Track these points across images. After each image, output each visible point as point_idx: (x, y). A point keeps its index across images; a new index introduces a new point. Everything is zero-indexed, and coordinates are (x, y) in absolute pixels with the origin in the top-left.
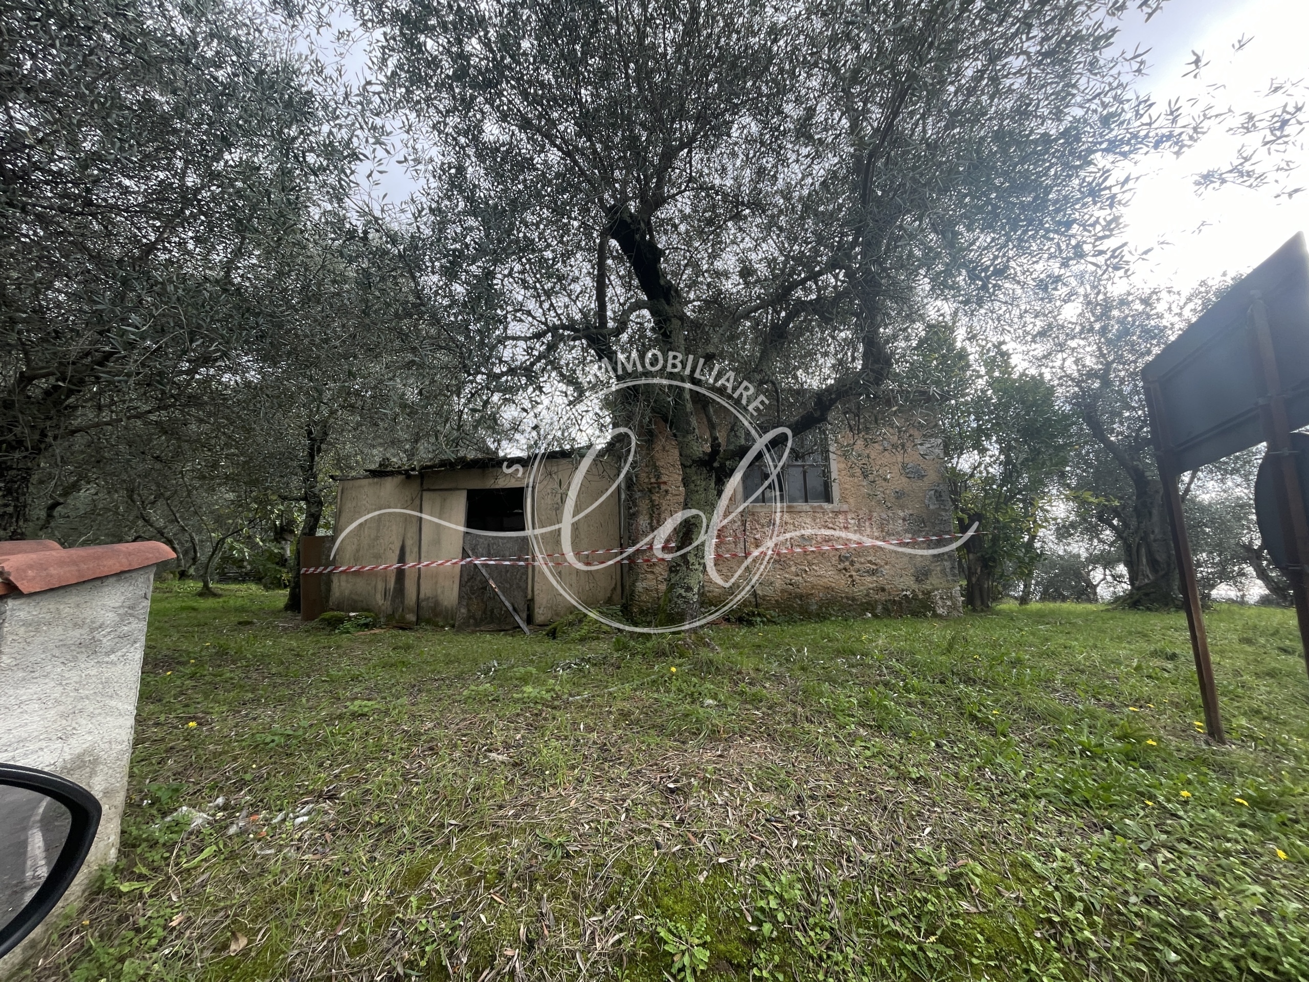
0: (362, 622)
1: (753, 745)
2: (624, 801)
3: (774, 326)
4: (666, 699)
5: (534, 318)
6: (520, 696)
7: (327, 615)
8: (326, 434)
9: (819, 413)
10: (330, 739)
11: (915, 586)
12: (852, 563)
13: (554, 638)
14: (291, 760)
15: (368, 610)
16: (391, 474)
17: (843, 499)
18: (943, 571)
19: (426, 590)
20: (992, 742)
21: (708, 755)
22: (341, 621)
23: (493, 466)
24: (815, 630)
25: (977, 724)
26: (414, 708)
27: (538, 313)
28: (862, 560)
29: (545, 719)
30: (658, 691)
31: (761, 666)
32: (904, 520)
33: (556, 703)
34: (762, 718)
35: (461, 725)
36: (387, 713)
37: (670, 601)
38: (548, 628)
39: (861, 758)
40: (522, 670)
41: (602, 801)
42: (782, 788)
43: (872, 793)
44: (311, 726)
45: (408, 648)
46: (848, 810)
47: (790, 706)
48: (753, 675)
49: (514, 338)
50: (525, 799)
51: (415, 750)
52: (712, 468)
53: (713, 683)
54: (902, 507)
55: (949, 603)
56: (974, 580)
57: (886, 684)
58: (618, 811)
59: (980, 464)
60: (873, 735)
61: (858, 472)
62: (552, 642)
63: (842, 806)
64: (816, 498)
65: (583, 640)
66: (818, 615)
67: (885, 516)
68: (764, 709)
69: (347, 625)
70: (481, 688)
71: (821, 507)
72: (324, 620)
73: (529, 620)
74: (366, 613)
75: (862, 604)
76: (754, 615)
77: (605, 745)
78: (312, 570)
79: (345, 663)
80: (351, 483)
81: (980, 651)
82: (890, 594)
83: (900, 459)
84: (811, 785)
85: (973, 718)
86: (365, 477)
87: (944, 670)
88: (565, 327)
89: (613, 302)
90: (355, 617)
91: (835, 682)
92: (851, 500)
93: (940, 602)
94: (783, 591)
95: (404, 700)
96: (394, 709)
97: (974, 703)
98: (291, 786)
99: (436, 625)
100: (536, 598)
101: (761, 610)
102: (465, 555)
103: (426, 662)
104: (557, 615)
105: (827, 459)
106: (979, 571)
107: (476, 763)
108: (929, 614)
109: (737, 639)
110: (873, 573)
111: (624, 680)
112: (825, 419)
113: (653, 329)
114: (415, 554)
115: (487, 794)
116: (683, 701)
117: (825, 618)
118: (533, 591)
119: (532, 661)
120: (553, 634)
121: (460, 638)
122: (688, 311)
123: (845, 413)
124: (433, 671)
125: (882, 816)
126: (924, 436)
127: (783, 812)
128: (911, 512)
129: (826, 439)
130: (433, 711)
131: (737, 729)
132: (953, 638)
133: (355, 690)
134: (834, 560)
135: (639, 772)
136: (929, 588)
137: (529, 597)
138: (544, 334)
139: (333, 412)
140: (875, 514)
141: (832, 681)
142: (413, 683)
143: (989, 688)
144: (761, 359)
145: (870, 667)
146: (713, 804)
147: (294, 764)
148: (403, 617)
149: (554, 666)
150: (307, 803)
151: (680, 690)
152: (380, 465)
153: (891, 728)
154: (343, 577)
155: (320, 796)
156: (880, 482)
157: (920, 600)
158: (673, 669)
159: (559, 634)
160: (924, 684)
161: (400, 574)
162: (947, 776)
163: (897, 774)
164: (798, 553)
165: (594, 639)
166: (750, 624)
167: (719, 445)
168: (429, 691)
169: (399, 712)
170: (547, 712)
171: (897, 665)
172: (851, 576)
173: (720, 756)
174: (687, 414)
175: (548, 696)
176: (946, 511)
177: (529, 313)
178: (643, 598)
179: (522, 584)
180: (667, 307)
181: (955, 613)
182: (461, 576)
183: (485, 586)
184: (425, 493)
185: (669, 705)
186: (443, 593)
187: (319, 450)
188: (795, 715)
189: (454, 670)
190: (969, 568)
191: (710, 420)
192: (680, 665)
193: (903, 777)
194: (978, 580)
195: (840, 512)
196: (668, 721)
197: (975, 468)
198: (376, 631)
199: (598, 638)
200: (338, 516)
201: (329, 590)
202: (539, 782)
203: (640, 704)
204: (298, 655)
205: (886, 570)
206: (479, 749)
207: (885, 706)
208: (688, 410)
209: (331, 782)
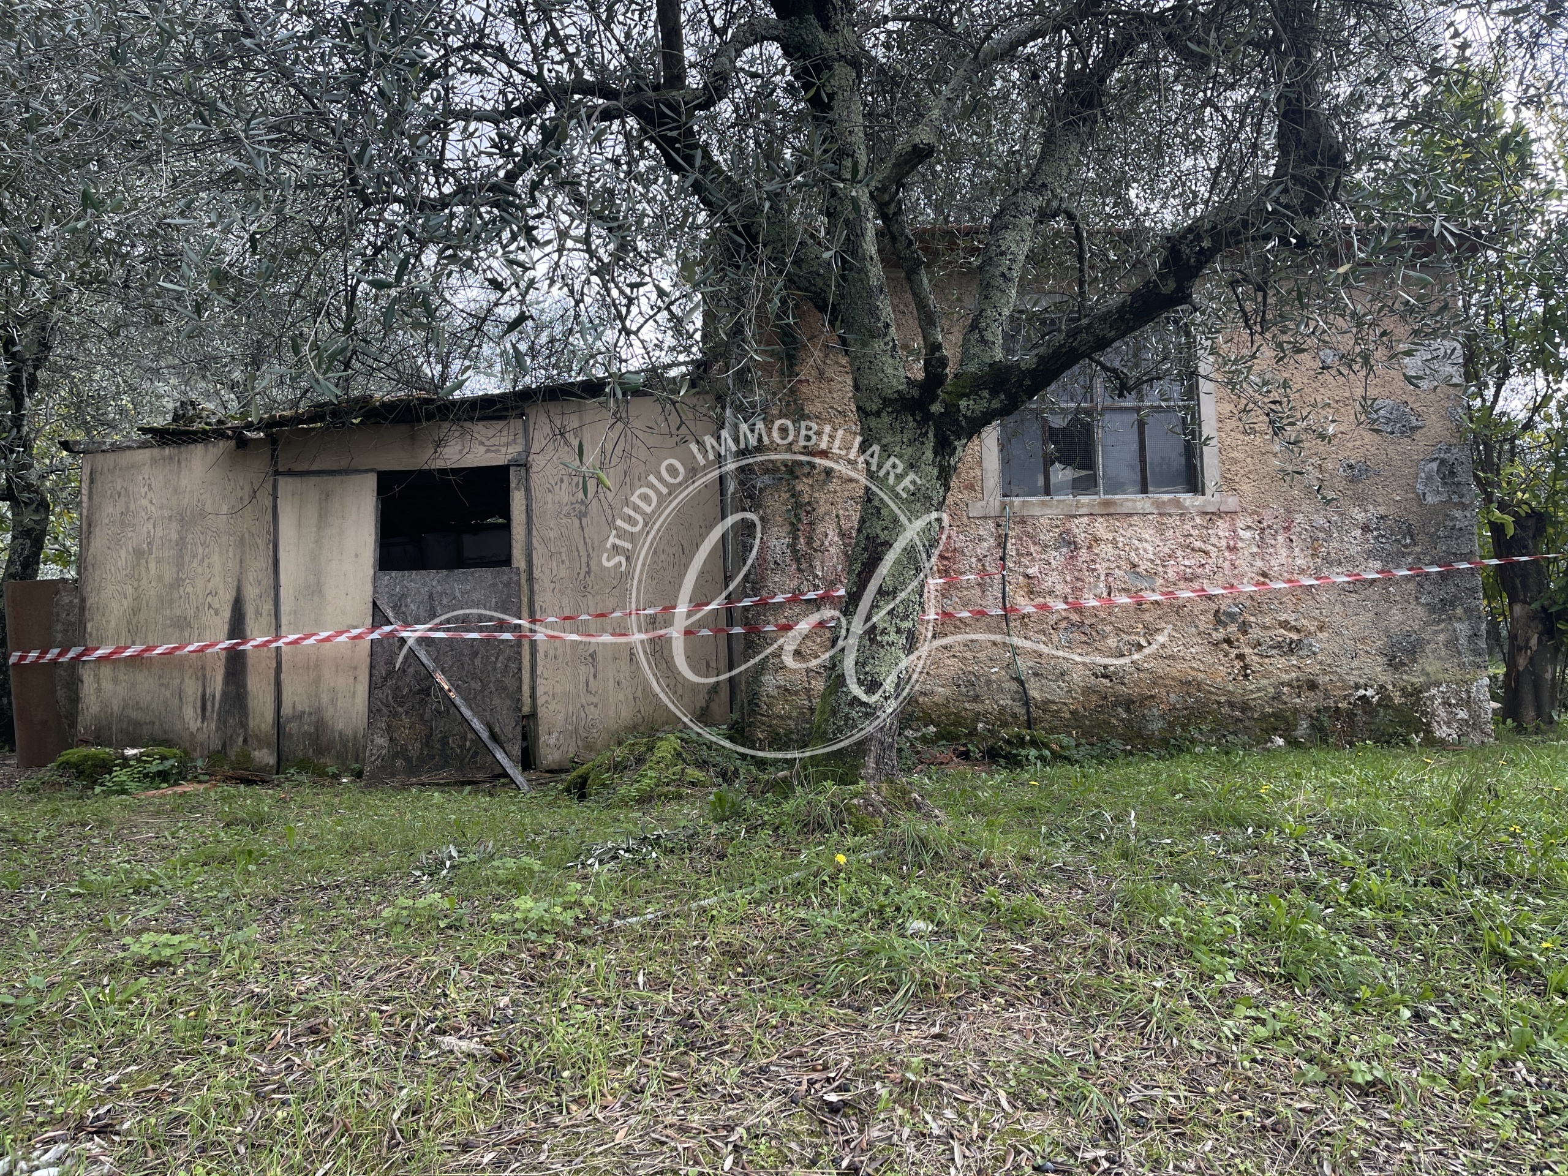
0: (154, 768)
1: (1011, 1013)
2: (731, 1129)
3: (1074, 81)
4: (824, 919)
5: (512, 65)
6: (506, 917)
7: (74, 754)
8: (45, 346)
9: (1172, 285)
10: (94, 1015)
11: (1386, 678)
12: (1244, 628)
13: (582, 797)
14: (12, 1056)
15: (167, 743)
16: (203, 437)
17: (1229, 484)
18: (1452, 642)
19: (295, 695)
20: (1536, 1007)
21: (914, 1035)
22: (105, 767)
23: (430, 417)
24: (1157, 775)
25: (1507, 971)
26: (275, 948)
27: (524, 55)
28: (1267, 620)
29: (562, 965)
30: (807, 904)
31: (1033, 851)
32: (1366, 529)
33: (585, 931)
34: (1033, 958)
35: (379, 979)
36: (214, 959)
37: (834, 713)
38: (569, 777)
39: (1247, 1043)
40: (510, 863)
41: (683, 1130)
42: (1069, 1103)
43: (1268, 1114)
44: (51, 986)
45: (258, 822)
46: (1214, 1149)
47: (1093, 934)
48: (1014, 867)
49: (466, 115)
50: (518, 1130)
51: (278, 1033)
52: (928, 416)
53: (926, 886)
54: (1361, 501)
55: (1462, 714)
56: (1522, 662)
57: (1309, 888)
58: (716, 1152)
59: (1547, 399)
60: (1275, 995)
61: (1261, 422)
62: (576, 807)
63: (1200, 1139)
64: (1168, 482)
65: (645, 800)
66: (1165, 742)
67: (1322, 522)
68: (1037, 940)
69: (121, 775)
70: (421, 903)
71: (1177, 503)
72: (67, 764)
73: (528, 761)
74: (162, 750)
75: (1264, 717)
76: (1022, 743)
77: (691, 1015)
78: (33, 655)
79: (118, 857)
80: (110, 458)
81: (1525, 818)
82: (1327, 697)
83: (1359, 392)
84: (1135, 1096)
85: (1499, 957)
86: (143, 445)
87: (1440, 857)
88: (587, 89)
89: (695, 24)
90: (138, 758)
91: (1195, 883)
92: (1246, 487)
93: (1442, 713)
94: (1087, 691)
95: (253, 931)
96: (231, 949)
97: (1503, 926)
98: (17, 1108)
99: (321, 772)
100: (542, 712)
101: (1039, 734)
102: (378, 617)
103: (299, 851)
104: (589, 747)
105: (1192, 393)
106: (1534, 642)
107: (413, 1058)
108: (1416, 739)
109: (984, 795)
110: (1291, 648)
111: (732, 882)
112: (1186, 299)
113: (790, 89)
114: (267, 619)
115: (436, 1122)
116: (861, 922)
117: (1179, 749)
118: (533, 696)
119: (533, 846)
120: (580, 790)
121: (375, 799)
122: (875, 45)
123: (1233, 284)
124: (316, 871)
125: (1285, 1162)
126: (1416, 332)
127: (1071, 1152)
128: (1382, 510)
129: (1191, 344)
130: (317, 953)
131: (976, 981)
132: (1466, 790)
133: (145, 912)
134: (1205, 622)
135: (762, 1070)
136: (1418, 680)
137: (526, 710)
138: (538, 104)
139: (57, 296)
140: (1299, 518)
141: (1189, 881)
142: (273, 894)
143: (1538, 894)
144: (1043, 158)
145: (1275, 851)
146: (921, 1136)
147: (20, 1064)
148: (248, 758)
149: (580, 854)
150: (54, 1141)
151: (855, 902)
152: (176, 418)
153: (1316, 979)
154: (106, 671)
155: (79, 1128)
156: (1310, 443)
157: (1398, 709)
158: (841, 858)
159: (592, 788)
160: (1394, 887)
161: (236, 662)
162: (1433, 1079)
163: (1323, 1076)
164: (1124, 608)
165: (668, 798)
166: (1014, 762)
167: (943, 362)
168: (308, 911)
169: (242, 956)
170: (567, 951)
171: (1335, 846)
172: (1241, 657)
173: (937, 1036)
174: (870, 291)
175: (568, 917)
176: (1464, 507)
177: (500, 53)
178: (780, 708)
179: (509, 681)
180: (822, 35)
181: (1475, 738)
182: (372, 667)
183: (426, 687)
184: (282, 482)
185: (831, 933)
186: (333, 702)
187: (33, 384)
188: (1103, 952)
189: (362, 866)
190: (1513, 637)
191: (922, 305)
192: (855, 850)
193: (1336, 1081)
194: (1531, 661)
195: (1219, 514)
196: (826, 965)
197: (1536, 409)
198: (189, 788)
199: (679, 797)
200: (85, 532)
201: (75, 699)
202: (549, 1095)
203: (768, 932)
204: (15, 841)
205: (1321, 642)
206: (419, 1029)
207: (1305, 933)
208: (873, 282)
209: (102, 1100)
